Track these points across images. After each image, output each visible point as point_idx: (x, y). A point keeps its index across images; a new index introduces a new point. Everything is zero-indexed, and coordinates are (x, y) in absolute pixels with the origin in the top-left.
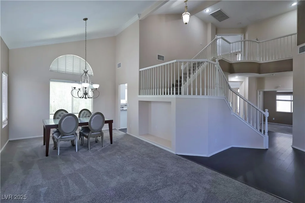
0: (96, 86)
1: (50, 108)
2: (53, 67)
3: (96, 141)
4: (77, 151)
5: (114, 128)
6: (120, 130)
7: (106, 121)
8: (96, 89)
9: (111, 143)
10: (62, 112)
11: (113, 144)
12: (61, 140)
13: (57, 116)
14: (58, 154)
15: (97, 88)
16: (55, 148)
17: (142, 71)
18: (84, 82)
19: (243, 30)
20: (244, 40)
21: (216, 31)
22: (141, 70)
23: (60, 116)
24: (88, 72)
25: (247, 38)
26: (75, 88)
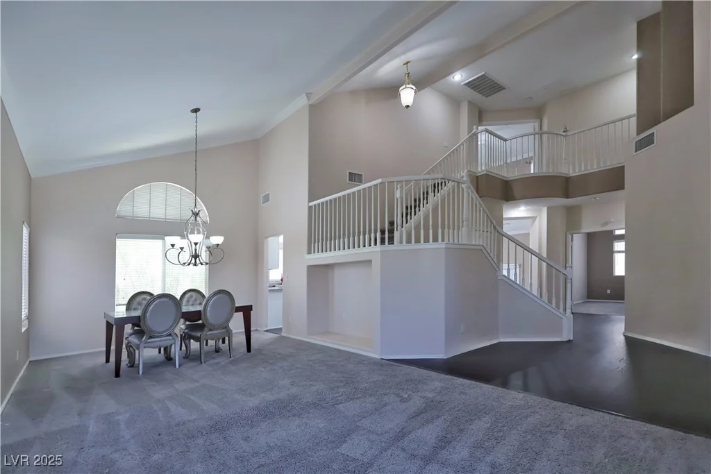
0: (217, 240)
1: (116, 293)
2: (124, 209)
3: (217, 351)
4: (177, 367)
5: (255, 329)
6: (267, 331)
7: (237, 307)
8: (218, 245)
9: (249, 350)
10: (144, 296)
11: (252, 352)
12: (145, 345)
13: (134, 304)
14: (141, 373)
15: (220, 243)
16: (132, 364)
17: (315, 205)
18: (192, 233)
19: (537, 112)
20: (541, 132)
21: (480, 116)
22: (311, 204)
23: (140, 304)
24: (200, 214)
25: (545, 128)
26: (173, 245)
